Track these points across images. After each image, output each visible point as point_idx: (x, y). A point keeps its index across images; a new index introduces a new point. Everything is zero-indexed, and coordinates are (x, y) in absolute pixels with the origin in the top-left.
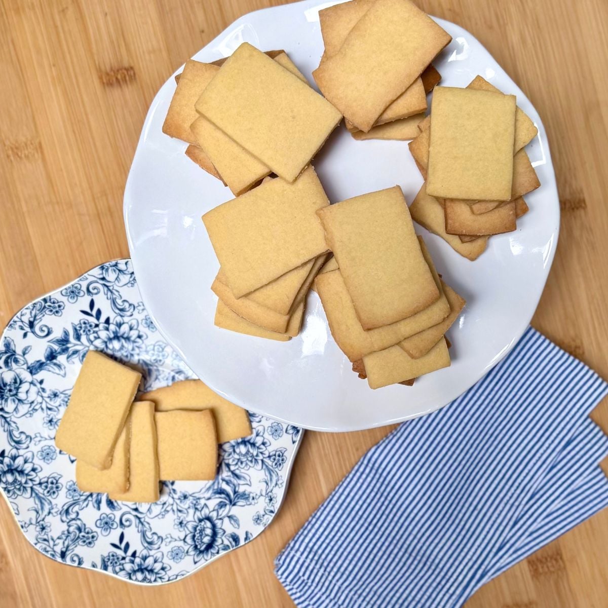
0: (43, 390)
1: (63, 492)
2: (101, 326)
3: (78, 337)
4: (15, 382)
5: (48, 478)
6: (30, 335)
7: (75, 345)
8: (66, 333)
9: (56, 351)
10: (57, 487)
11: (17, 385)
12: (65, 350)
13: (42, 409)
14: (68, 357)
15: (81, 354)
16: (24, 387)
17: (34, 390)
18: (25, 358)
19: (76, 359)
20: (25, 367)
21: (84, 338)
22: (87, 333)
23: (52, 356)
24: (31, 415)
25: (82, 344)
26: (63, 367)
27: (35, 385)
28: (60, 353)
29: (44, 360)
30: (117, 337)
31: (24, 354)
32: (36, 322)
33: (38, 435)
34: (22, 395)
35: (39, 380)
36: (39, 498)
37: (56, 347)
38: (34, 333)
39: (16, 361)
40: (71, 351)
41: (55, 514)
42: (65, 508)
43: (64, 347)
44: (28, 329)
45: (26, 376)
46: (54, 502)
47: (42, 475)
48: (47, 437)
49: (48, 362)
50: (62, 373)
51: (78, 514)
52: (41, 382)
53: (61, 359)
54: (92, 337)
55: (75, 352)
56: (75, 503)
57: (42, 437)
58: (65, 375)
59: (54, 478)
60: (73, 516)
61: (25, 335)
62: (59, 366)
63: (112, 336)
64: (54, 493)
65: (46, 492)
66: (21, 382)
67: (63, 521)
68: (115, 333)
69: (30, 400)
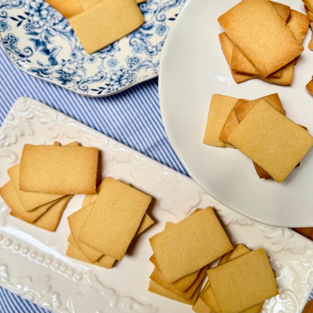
0: (69, 60)
1: (139, 55)
2: (30, 18)
3: (36, 34)
4: (61, 73)
5: (128, 63)
6: (29, 59)
7: (41, 37)
8: (32, 40)
9: (44, 49)
10: (135, 58)
11: (63, 73)
12: (44, 44)
13: (82, 63)
14: (49, 42)
15: (48, 35)
16: (65, 69)
17: (68, 65)
18: (45, 66)
19: (51, 39)
20: (51, 67)
21: (37, 31)
22: (33, 27)
23: (47, 52)
24: (85, 69)
25: (41, 33)
26: (55, 47)
27: (65, 64)
28: (45, 46)
29: (49, 57)
30: (39, 11)
31: (42, 65)
32: (21, 53)
33: (99, 67)
34: (71, 72)
35: (62, 61)
36: (140, 67)
37: (41, 48)
38: (28, 57)
39: (46, 70)
40: (45, 40)
41: (152, 59)
42: (148, 53)
43: (42, 43)
44: (25, 59)
45: (57, 67)
46: (144, 60)
47: (126, 66)
48: (102, 63)
49: (50, 54)
50: (59, 48)
51: (154, 47)
52: (64, 61)
53: (49, 47)
54: (37, 26)
55: (46, 38)
56: (147, 48)
57: (101, 66)
58: (62, 48)
59: (128, 60)
60: (154, 49)
61: (29, 61)
62: (54, 49)
63: (38, 14)
64: (138, 60)
65: (137, 64)
66: (62, 70)
67: (157, 54)
68: (36, 11)
69: (74, 68)
